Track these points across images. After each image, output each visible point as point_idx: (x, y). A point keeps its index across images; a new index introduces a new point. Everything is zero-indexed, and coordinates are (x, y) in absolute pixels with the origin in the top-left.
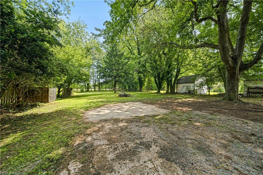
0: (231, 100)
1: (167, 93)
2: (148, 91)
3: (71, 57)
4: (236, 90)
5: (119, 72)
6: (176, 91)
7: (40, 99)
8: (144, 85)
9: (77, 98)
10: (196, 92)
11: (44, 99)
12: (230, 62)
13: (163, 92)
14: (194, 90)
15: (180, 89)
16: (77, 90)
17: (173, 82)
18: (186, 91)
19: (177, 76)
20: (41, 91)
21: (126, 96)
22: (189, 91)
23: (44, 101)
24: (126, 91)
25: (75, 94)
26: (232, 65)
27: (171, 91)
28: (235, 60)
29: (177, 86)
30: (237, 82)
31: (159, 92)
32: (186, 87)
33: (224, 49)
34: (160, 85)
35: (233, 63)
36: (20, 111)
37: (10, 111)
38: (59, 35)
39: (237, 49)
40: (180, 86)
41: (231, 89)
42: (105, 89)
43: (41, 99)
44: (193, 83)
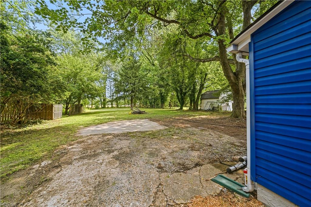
0: (237, 117)
1: (190, 109)
2: (170, 108)
3: (78, 71)
4: (241, 106)
5: (135, 86)
6: (199, 108)
7: (43, 116)
8: (166, 100)
9: (85, 115)
10: (221, 109)
11: (48, 116)
12: (232, 78)
13: (186, 109)
14: (218, 107)
15: (205, 105)
16: (92, 107)
17: (196, 97)
18: (210, 108)
19: (200, 90)
20: (42, 107)
21: (140, 113)
22: (213, 108)
23: (48, 119)
24: (147, 108)
25: (87, 111)
26: (234, 81)
27: (194, 107)
28: (236, 76)
29: (201, 102)
30: (242, 98)
31: (181, 108)
32: (210, 103)
33: (224, 64)
34: (182, 101)
35: (235, 79)
36: (20, 127)
37: (10, 127)
38: (53, 54)
39: (239, 64)
40: (205, 101)
41: (237, 106)
42: (123, 106)
43: (45, 116)
44: (217, 98)
